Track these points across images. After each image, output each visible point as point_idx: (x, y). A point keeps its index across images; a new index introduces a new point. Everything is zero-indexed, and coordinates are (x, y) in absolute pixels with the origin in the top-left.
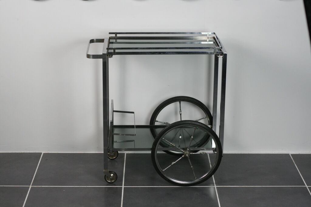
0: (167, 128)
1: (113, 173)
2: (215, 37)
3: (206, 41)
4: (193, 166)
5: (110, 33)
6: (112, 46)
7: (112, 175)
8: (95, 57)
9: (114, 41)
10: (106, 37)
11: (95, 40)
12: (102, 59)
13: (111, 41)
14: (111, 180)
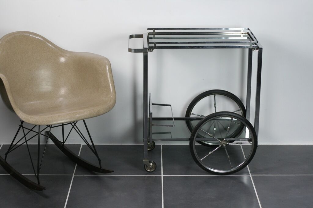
0: (203, 120)
1: (152, 162)
2: (250, 33)
3: (240, 36)
4: (229, 156)
5: (148, 29)
6: (150, 41)
7: (151, 164)
8: (137, 51)
9: (152, 36)
10: (145, 33)
11: (134, 35)
12: (143, 53)
13: (150, 36)
14: (151, 169)
